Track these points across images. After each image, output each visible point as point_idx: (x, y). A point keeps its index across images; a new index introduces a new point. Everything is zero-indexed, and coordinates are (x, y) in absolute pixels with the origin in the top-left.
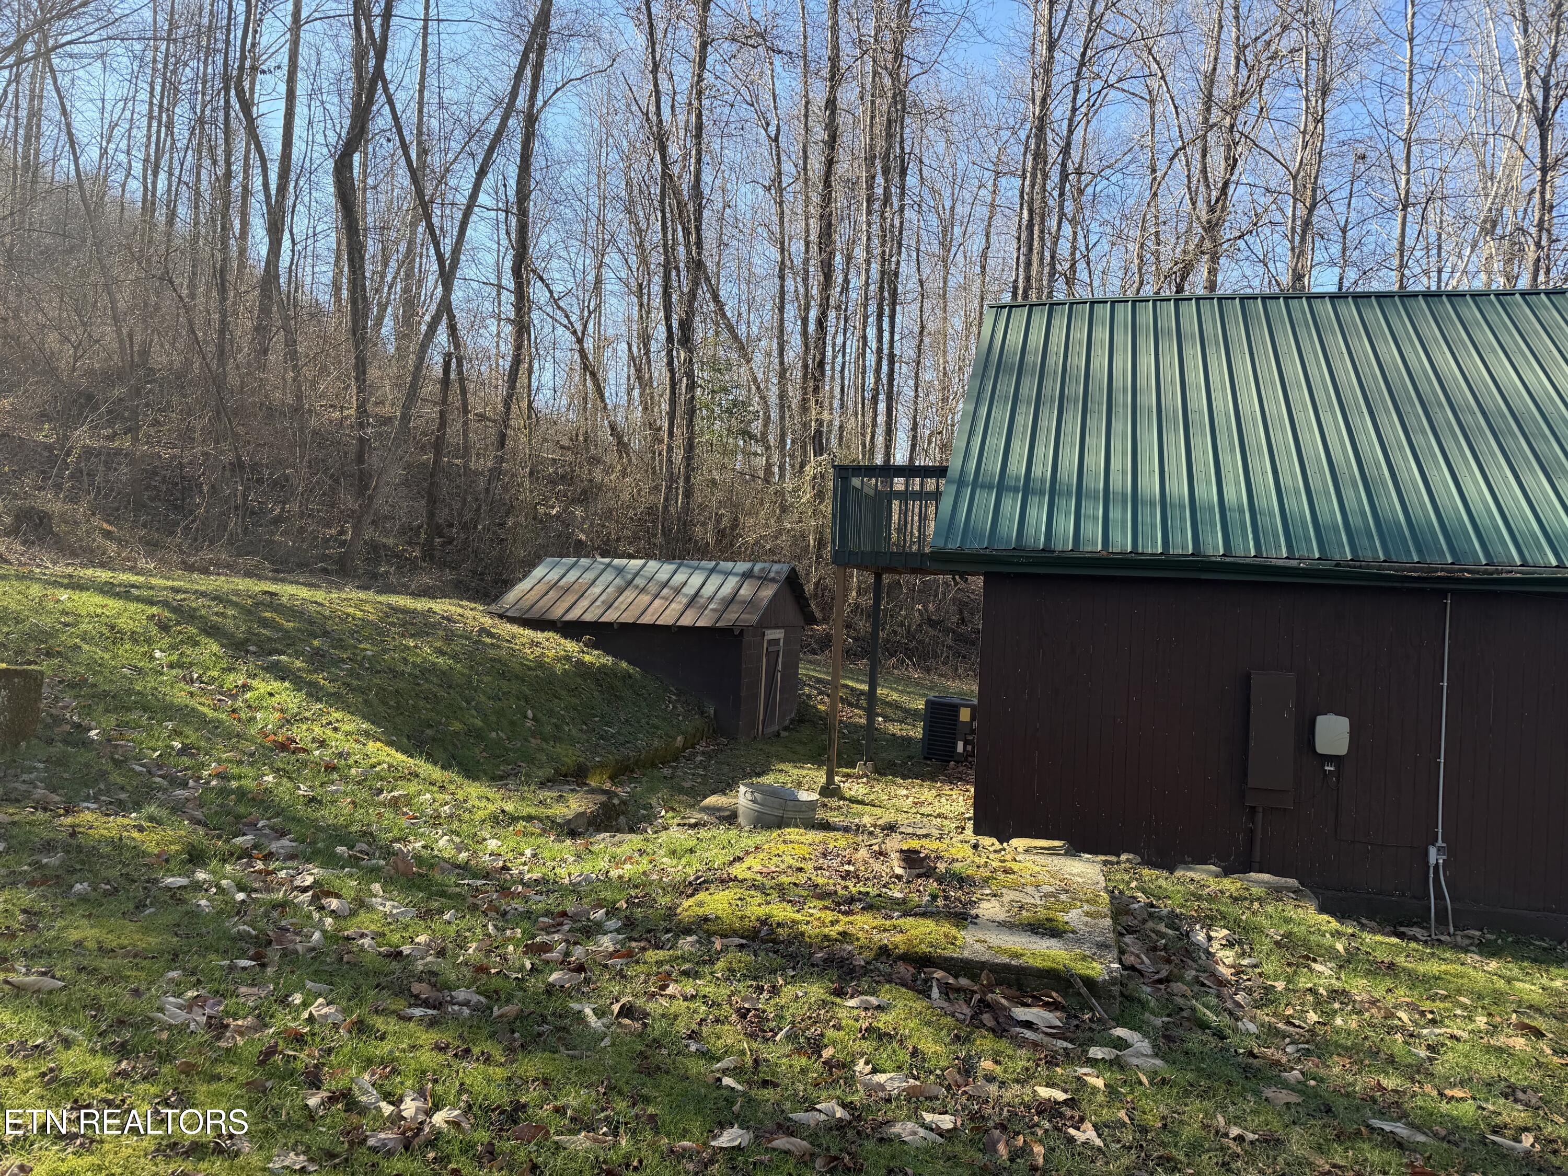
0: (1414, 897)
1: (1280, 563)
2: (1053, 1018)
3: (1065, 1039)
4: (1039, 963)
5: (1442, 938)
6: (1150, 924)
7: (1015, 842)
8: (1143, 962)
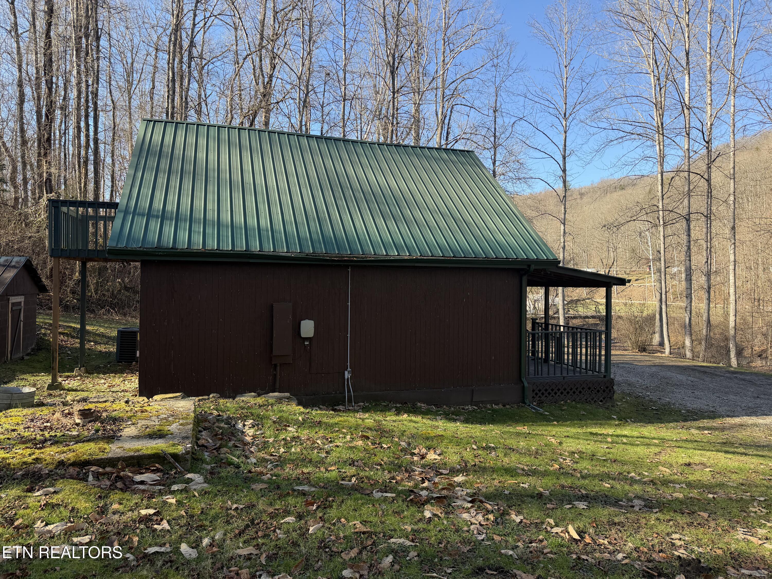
0: (340, 393)
1: (284, 254)
2: (156, 476)
3: (160, 485)
4: (149, 452)
5: (350, 408)
6: (217, 424)
7: (156, 397)
8: (209, 442)
